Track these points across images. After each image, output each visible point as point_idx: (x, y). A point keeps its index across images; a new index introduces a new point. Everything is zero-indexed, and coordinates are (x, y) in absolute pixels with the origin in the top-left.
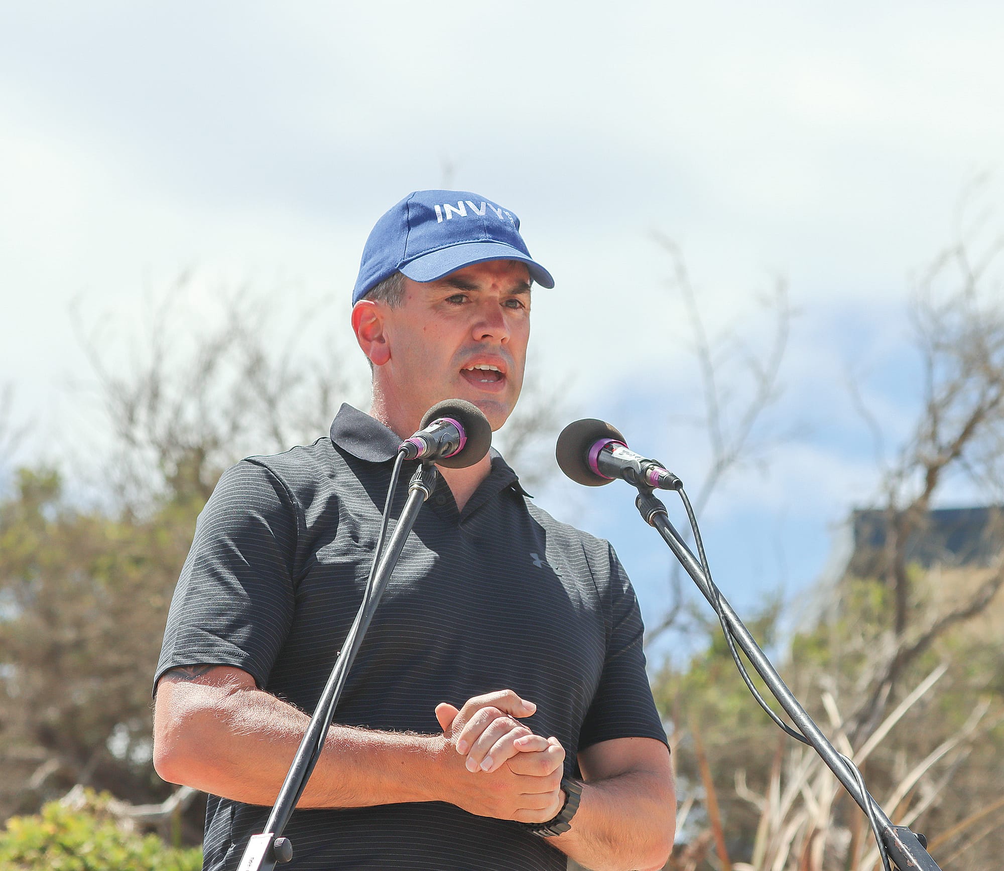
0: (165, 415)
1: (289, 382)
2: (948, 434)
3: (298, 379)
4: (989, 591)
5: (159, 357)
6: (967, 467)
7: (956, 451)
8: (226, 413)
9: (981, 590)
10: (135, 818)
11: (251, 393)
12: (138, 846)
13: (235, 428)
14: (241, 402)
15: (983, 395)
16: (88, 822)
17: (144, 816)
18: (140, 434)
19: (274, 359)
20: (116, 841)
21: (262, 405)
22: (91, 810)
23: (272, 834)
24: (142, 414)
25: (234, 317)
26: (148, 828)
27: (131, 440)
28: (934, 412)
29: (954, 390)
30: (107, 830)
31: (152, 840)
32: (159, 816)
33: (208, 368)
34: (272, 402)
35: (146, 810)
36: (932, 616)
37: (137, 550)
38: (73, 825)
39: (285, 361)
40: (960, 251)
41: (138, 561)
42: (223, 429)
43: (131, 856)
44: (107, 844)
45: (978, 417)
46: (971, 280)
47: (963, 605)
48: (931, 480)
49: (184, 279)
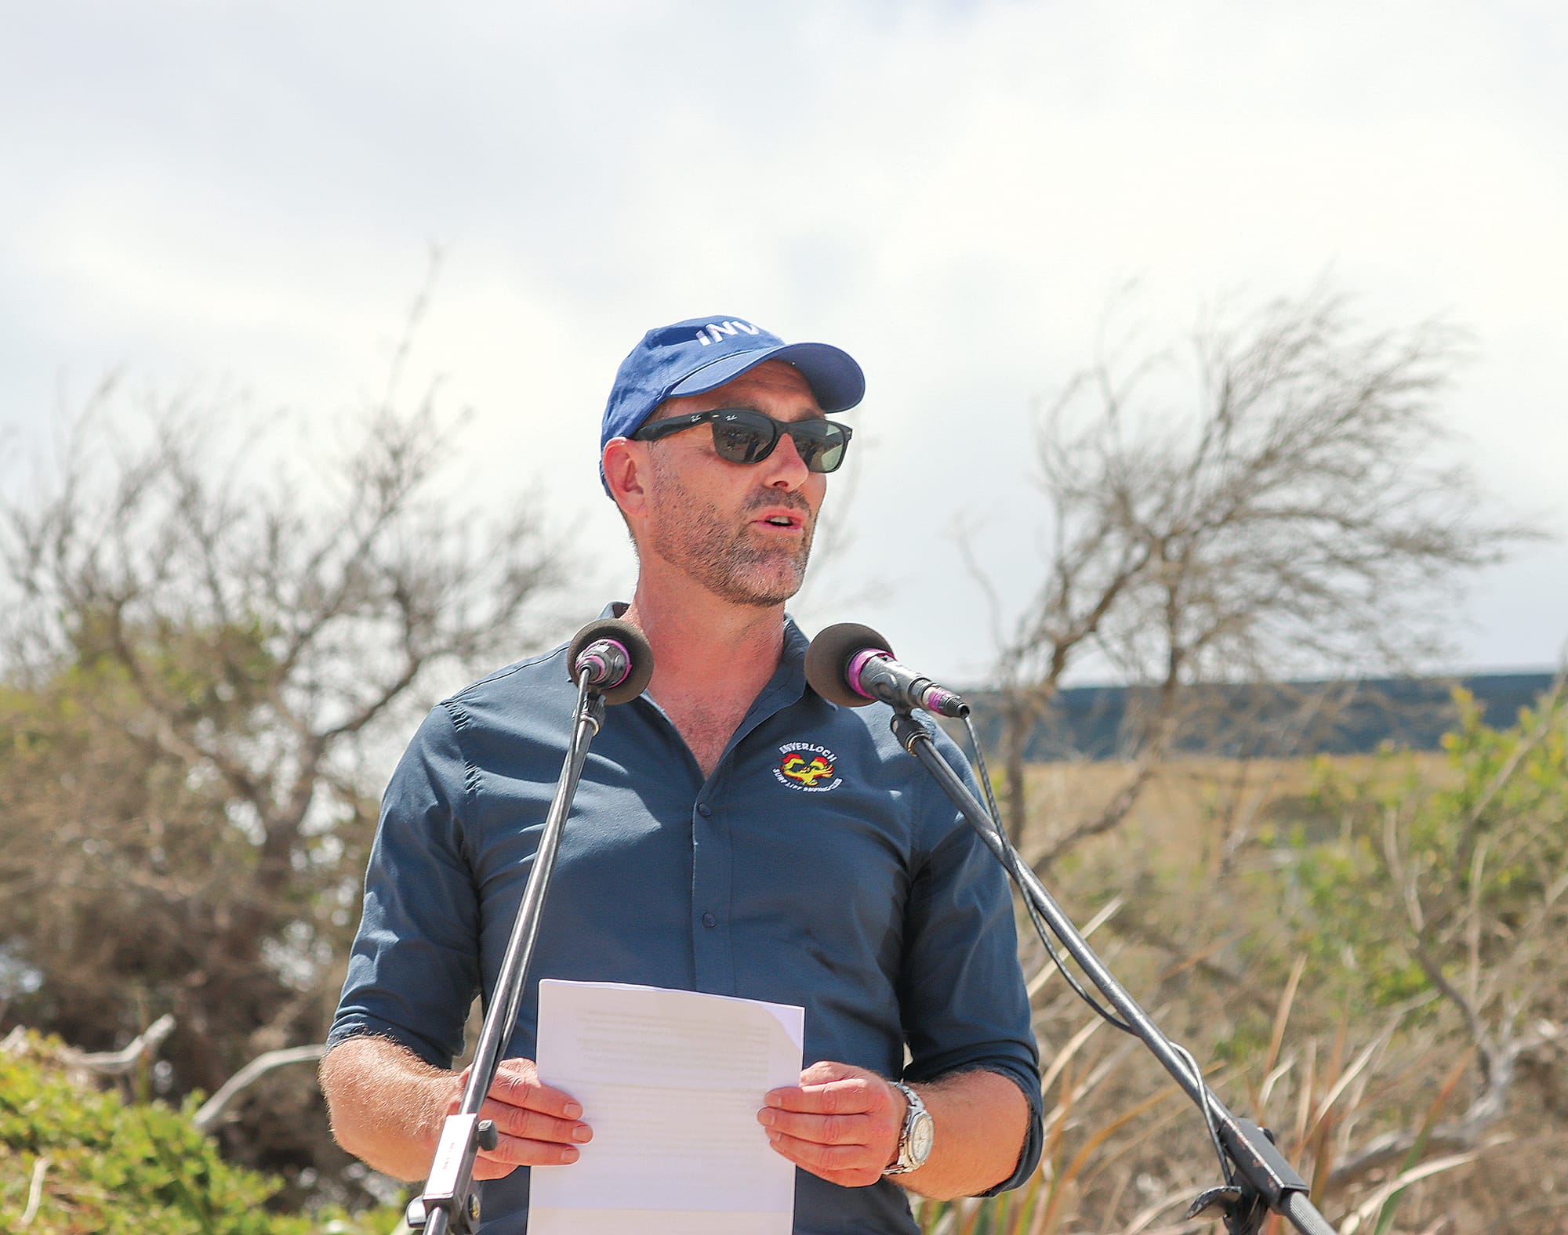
0: (76, 558)
1: (229, 517)
2: (1081, 604)
3: (241, 514)
4: (1125, 802)
5: (72, 482)
6: (1103, 644)
7: (1092, 624)
8: (151, 555)
9: (1115, 801)
10: (90, 1069)
11: (184, 530)
12: (98, 1103)
13: (162, 575)
14: (170, 543)
15: (1127, 555)
16: (34, 1073)
17: (100, 1065)
18: (44, 578)
19: (211, 490)
20: (66, 1094)
21: (195, 545)
22: (37, 1057)
23: (474, 1116)
24: (48, 554)
25: (165, 436)
26: (105, 1082)
27: (32, 588)
28: (1066, 575)
29: (1090, 548)
30: (54, 1082)
31: (115, 1095)
32: (116, 1065)
33: (129, 499)
34: (207, 543)
35: (101, 1059)
36: (1055, 830)
37: (35, 724)
38: (15, 1075)
39: (226, 489)
40: (1102, 373)
41: (33, 738)
42: (145, 576)
43: (89, 1114)
44: (57, 1100)
45: (1119, 583)
46: (1113, 409)
47: (1096, 819)
48: (1058, 662)
49: (106, 388)
